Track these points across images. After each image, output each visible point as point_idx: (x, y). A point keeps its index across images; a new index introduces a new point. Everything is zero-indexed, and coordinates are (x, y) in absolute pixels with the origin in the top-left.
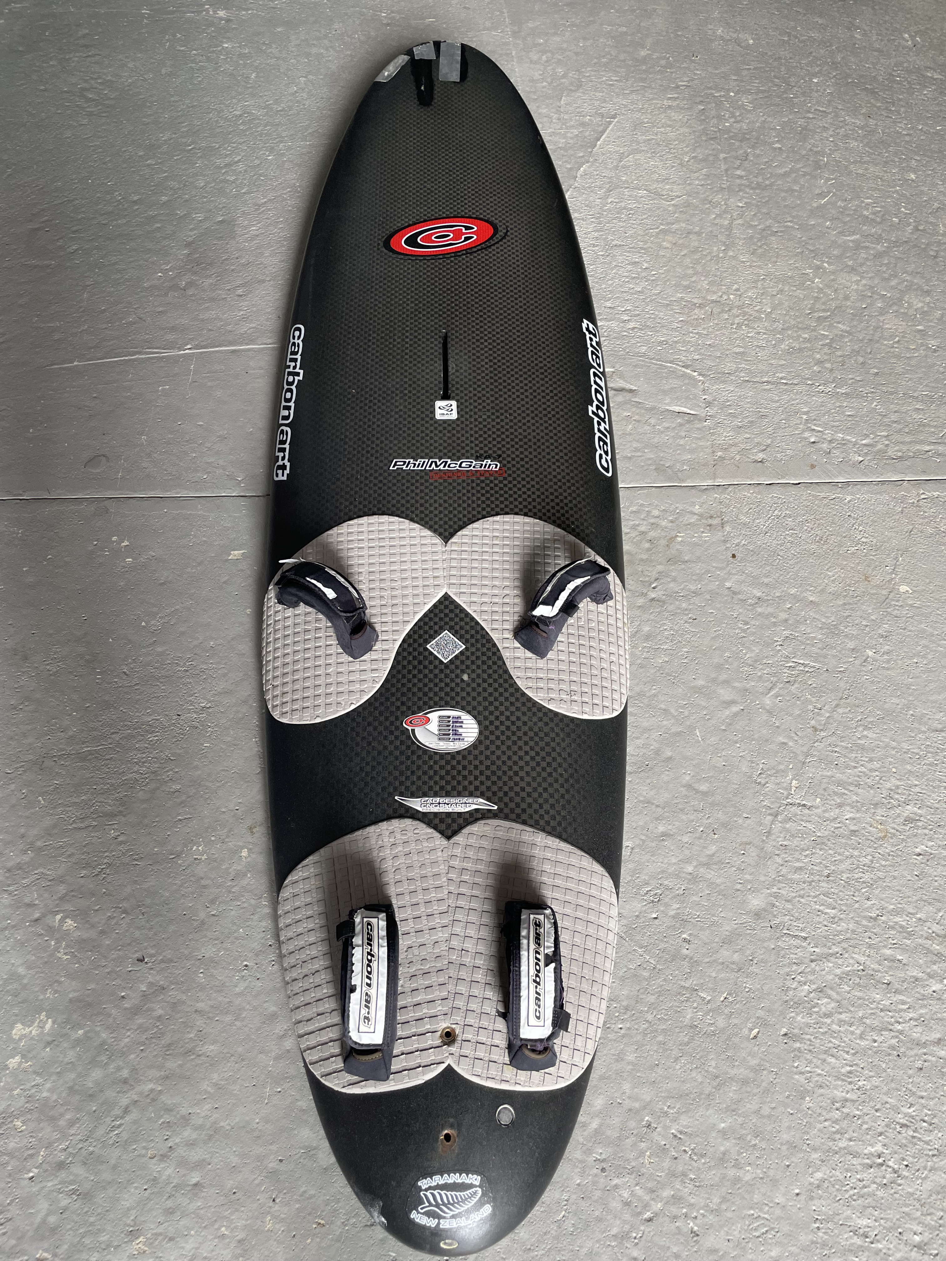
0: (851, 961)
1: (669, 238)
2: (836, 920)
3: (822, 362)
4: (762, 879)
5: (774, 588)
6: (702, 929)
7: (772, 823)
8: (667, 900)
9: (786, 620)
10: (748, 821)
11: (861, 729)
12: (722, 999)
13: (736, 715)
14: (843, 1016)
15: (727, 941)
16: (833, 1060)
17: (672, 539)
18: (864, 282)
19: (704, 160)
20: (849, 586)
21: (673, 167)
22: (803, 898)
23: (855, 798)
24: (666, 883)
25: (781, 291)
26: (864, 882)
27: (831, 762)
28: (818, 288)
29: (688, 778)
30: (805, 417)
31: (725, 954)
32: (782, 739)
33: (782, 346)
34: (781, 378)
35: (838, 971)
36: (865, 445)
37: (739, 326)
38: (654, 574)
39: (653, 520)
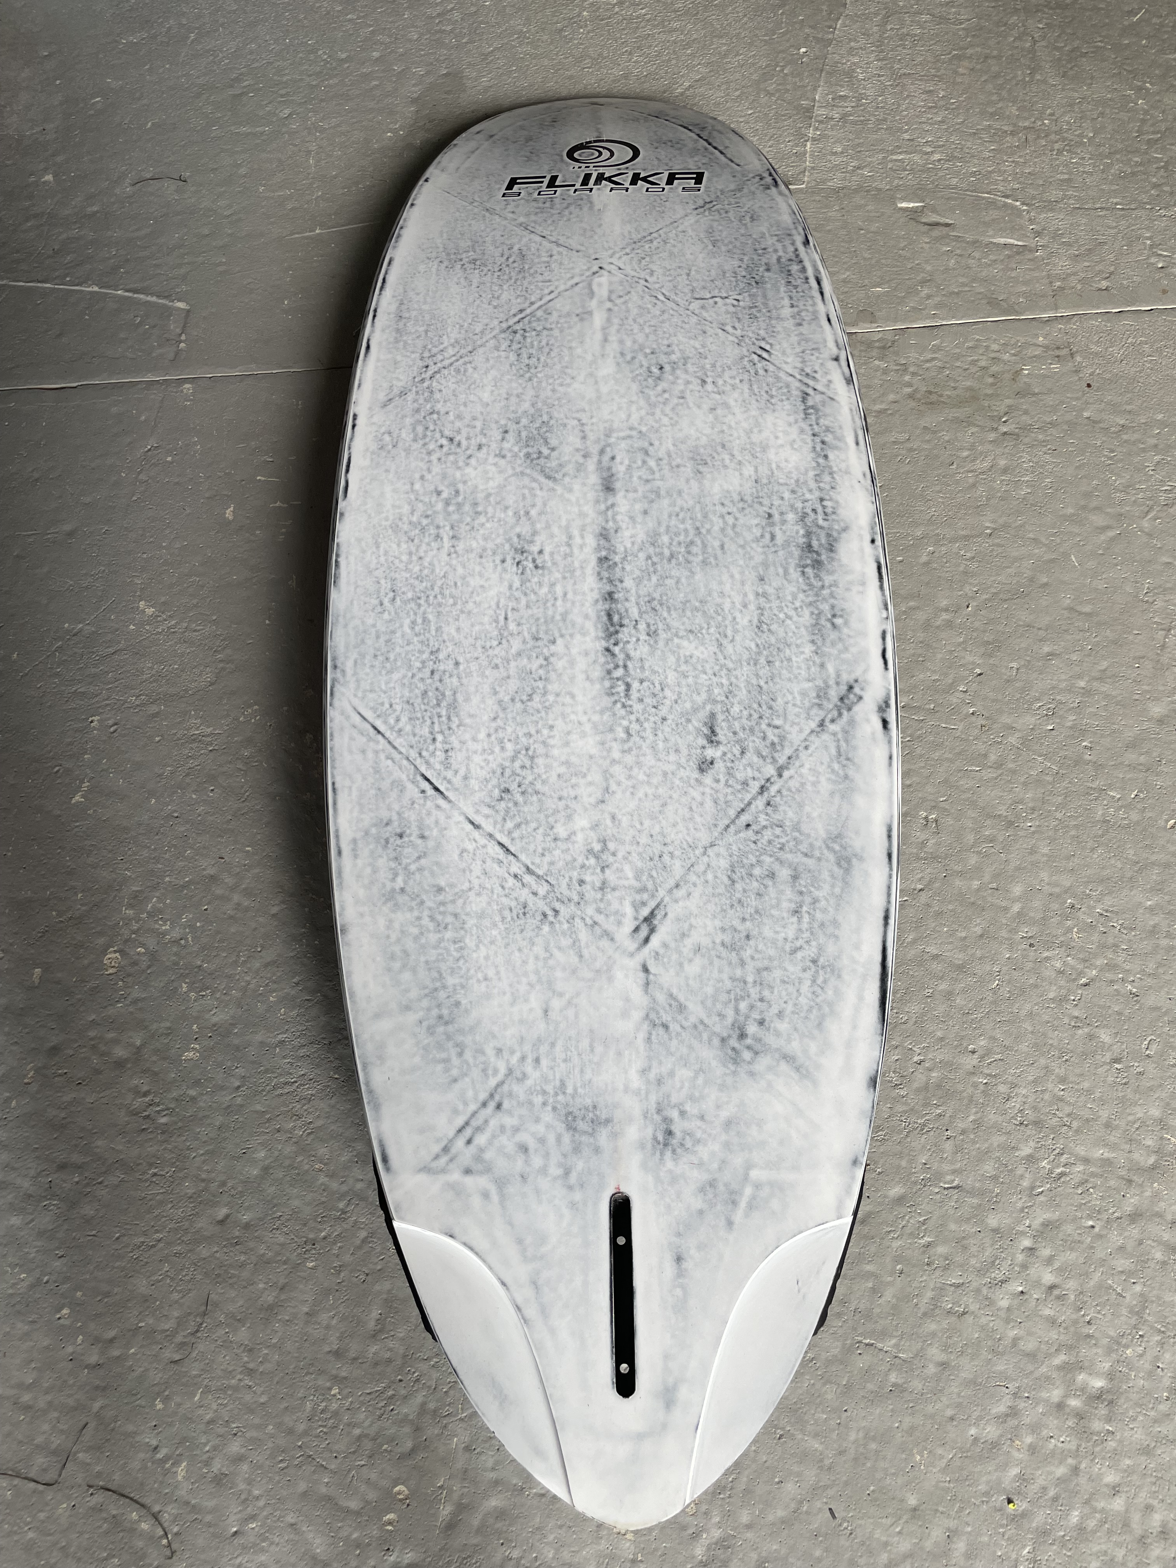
1: (966, 63)
4: (1161, 688)
6: (1103, 737)
7: (1165, 638)
8: (1061, 713)
9: (1156, 446)
10: (1139, 637)
12: (1133, 796)
13: (1113, 539)
15: (1133, 745)
17: (1017, 373)
24: (1058, 698)
25: (1102, 114)
28: (1143, 109)
29: (1068, 601)
30: (1148, 242)
31: (1131, 757)
34: (1117, 204)
37: (1060, 152)
38: (1003, 409)
39: (993, 355)
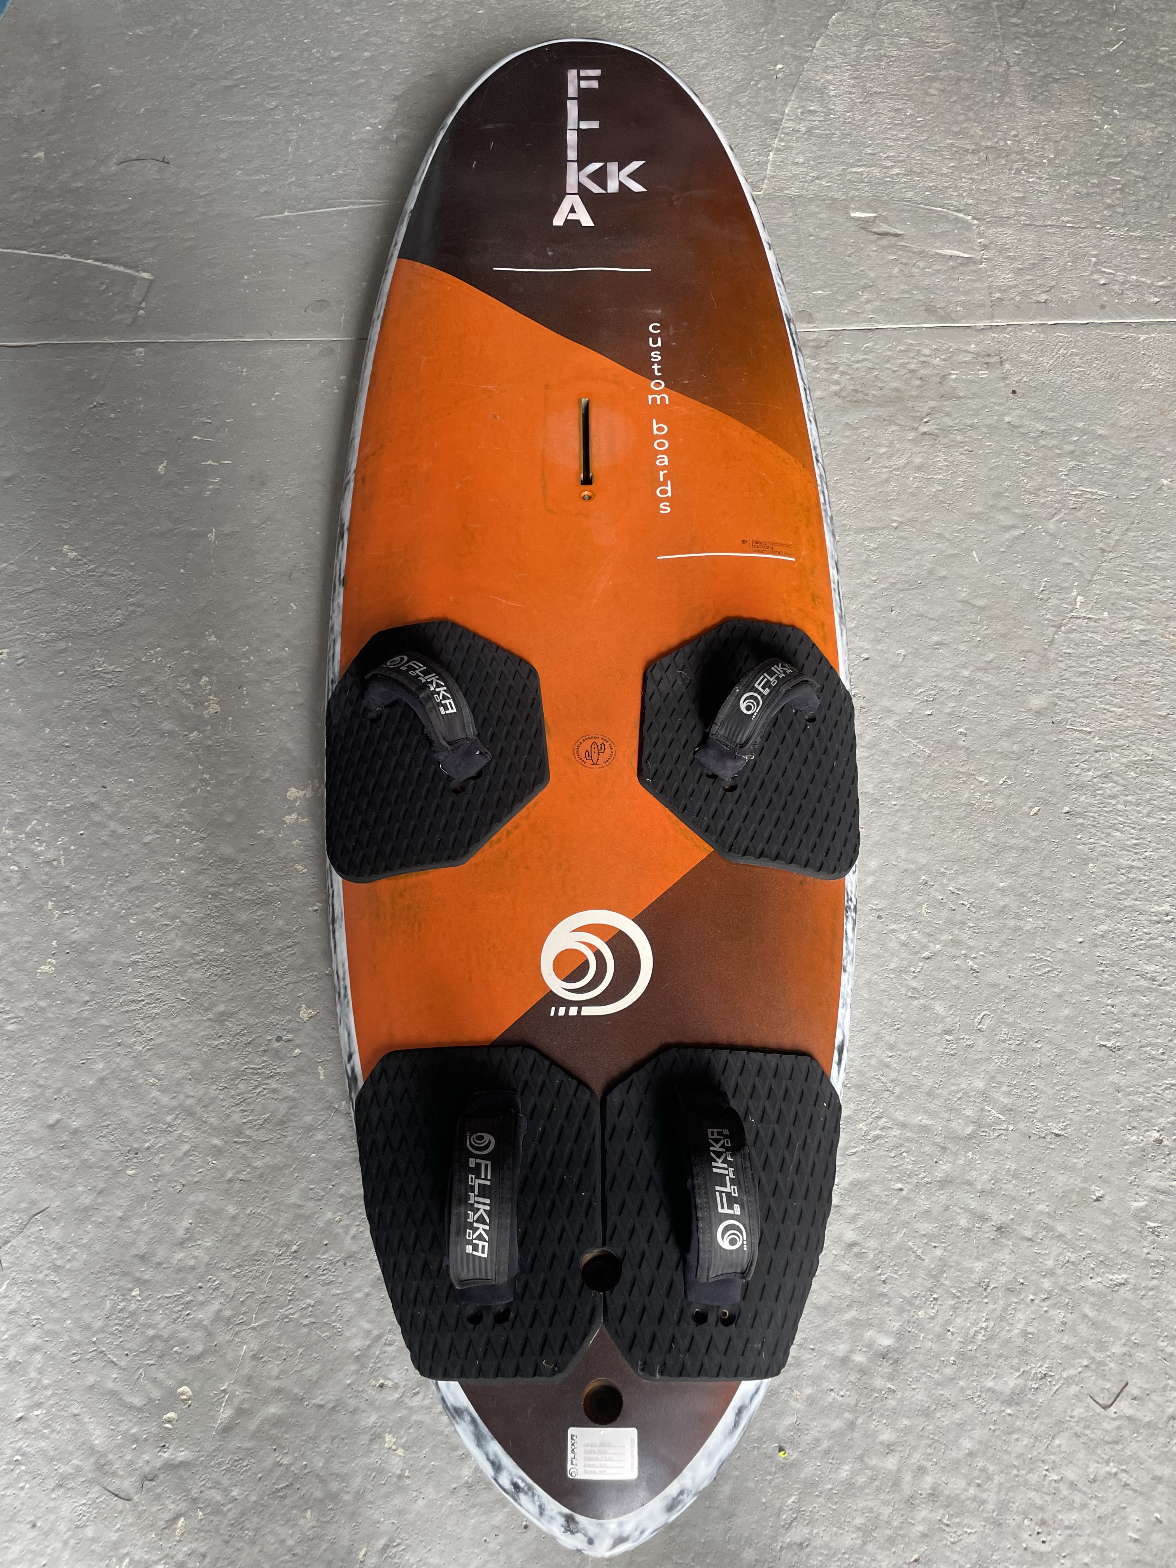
0: (1139, 752)
1: (936, 85)
2: (1123, 717)
4: (1044, 682)
6: (979, 724)
7: (1055, 633)
8: (941, 700)
9: (1072, 452)
10: (1029, 632)
11: (1153, 550)
12: (1001, 782)
13: (1016, 538)
14: (1129, 798)
15: (1008, 734)
16: (1118, 834)
17: (945, 377)
18: (1160, 129)
22: (1087, 698)
23: (1145, 612)
24: (940, 685)
25: (1066, 137)
26: (1153, 685)
28: (1108, 134)
29: (963, 595)
30: (1094, 259)
31: (1004, 745)
33: (1068, 191)
34: (1068, 222)
35: (1124, 760)
37: (1018, 171)
38: (926, 410)
39: (923, 359)
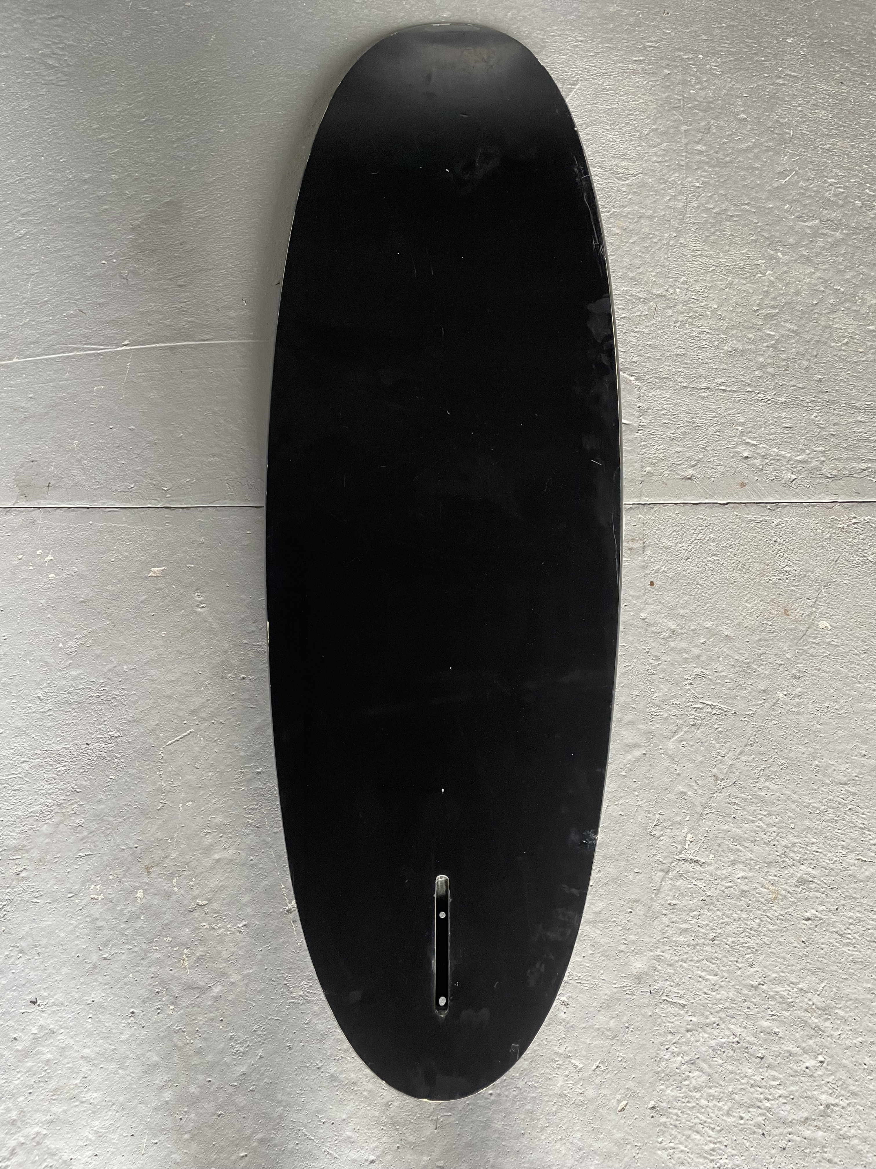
3: (764, 366)
5: (691, 620)
19: (665, 133)
20: (767, 619)
21: (632, 140)
27: (729, 815)
32: (681, 788)
36: (799, 461)
